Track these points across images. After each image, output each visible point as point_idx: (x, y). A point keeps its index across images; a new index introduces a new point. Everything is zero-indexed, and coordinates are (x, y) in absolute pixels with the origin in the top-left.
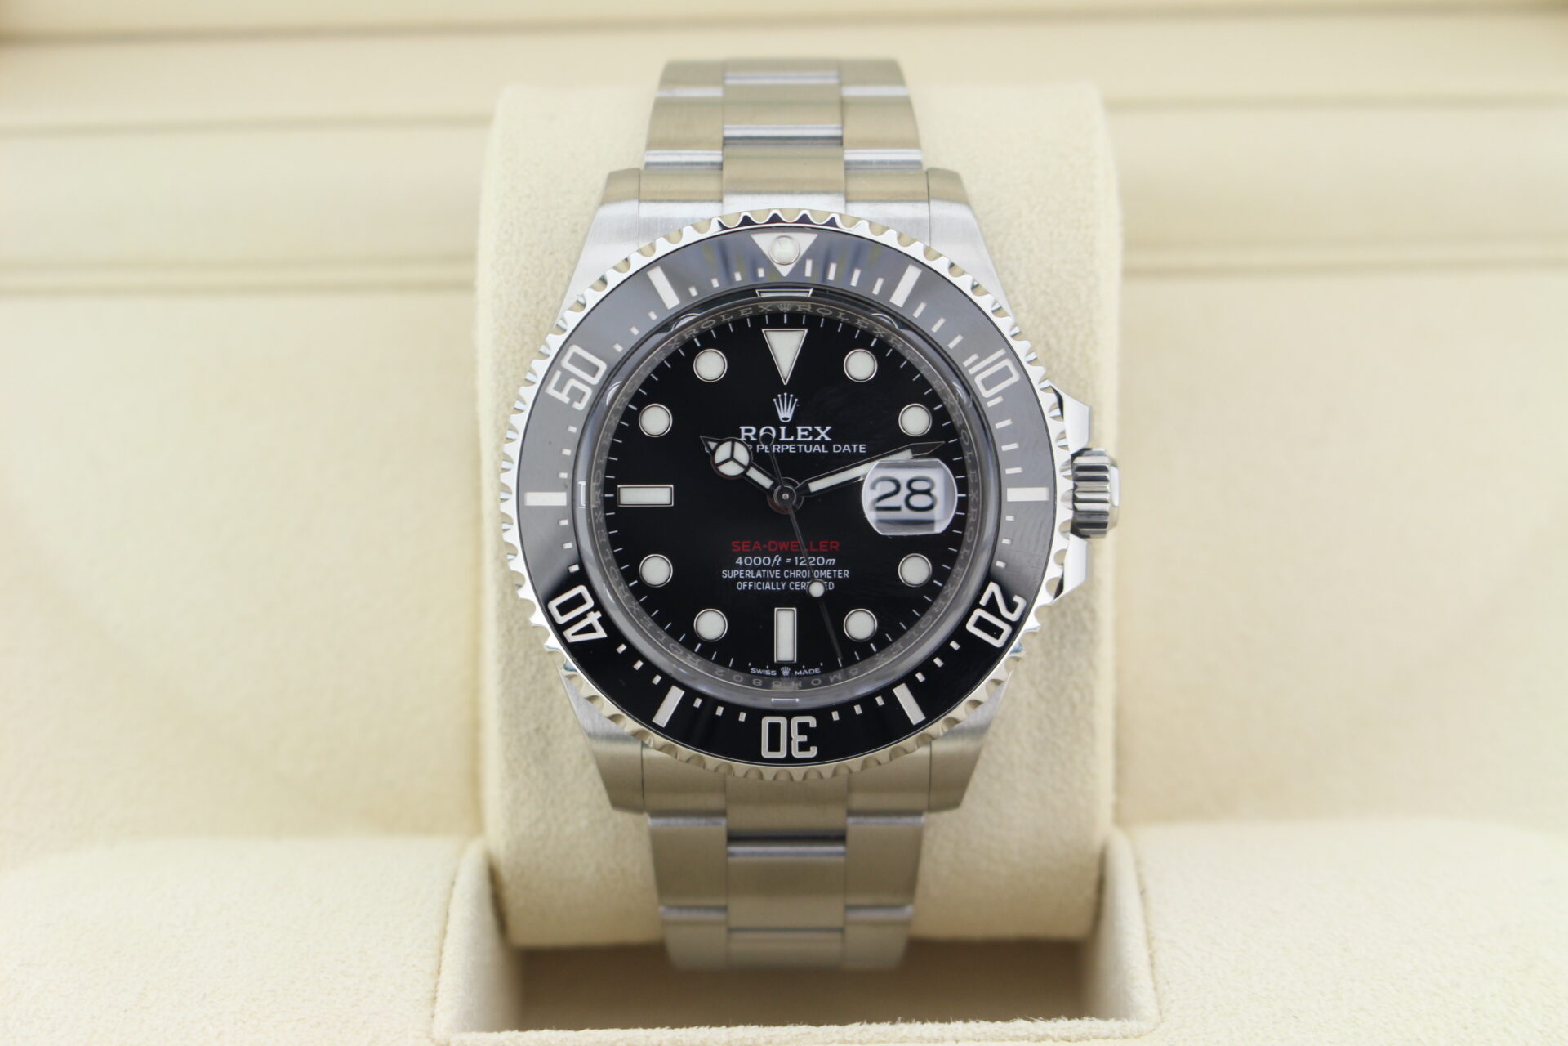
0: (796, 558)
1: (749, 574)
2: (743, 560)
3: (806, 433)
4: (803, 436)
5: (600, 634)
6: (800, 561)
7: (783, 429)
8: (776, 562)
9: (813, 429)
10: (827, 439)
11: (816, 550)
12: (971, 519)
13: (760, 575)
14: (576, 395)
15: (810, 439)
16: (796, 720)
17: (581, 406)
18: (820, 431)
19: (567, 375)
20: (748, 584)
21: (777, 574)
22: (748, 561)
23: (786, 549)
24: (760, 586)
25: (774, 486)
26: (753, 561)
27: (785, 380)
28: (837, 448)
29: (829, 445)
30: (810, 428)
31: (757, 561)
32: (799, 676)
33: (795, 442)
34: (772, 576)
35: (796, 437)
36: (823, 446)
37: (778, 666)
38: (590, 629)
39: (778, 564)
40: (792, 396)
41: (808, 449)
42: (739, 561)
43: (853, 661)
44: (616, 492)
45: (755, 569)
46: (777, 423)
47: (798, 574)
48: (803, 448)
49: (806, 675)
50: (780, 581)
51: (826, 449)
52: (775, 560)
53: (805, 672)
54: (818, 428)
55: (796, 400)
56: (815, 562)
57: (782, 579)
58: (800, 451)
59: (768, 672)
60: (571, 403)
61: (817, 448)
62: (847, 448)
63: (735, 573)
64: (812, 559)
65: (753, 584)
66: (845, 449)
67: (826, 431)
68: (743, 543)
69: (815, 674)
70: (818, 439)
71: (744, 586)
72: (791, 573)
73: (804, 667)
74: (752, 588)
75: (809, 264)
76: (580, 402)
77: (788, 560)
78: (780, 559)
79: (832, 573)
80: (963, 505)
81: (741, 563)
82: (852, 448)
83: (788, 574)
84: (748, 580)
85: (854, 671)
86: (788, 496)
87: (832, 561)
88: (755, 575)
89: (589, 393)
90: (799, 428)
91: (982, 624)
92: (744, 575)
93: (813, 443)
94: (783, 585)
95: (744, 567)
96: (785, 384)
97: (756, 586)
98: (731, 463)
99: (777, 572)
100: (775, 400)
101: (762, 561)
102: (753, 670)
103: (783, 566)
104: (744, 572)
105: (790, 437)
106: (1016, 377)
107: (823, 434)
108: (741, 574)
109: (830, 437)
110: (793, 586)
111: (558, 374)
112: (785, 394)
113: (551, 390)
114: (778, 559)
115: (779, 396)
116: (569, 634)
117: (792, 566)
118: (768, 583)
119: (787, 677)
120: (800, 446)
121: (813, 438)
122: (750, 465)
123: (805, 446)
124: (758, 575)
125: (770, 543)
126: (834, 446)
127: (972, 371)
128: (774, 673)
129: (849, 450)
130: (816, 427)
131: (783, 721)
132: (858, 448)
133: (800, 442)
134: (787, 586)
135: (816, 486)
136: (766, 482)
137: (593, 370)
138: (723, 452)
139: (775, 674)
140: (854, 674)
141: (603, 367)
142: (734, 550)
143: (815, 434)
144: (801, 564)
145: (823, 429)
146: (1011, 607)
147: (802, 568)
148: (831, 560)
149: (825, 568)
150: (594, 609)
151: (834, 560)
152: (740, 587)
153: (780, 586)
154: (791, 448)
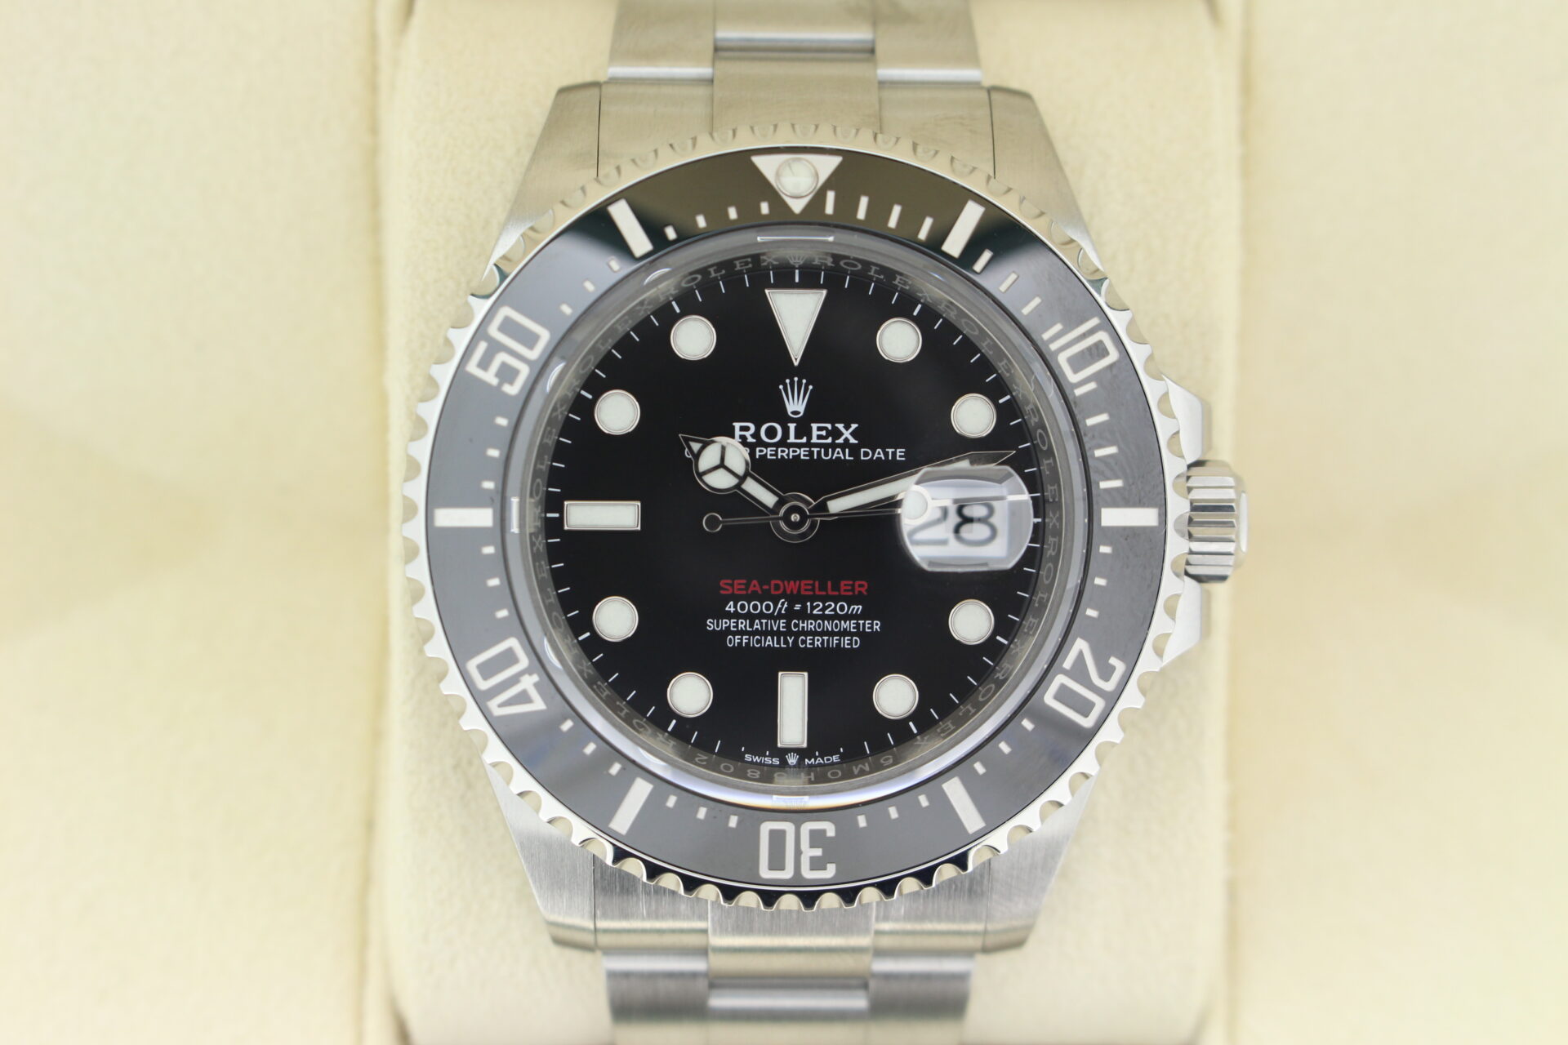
0: (809, 604)
1: (743, 624)
2: (735, 606)
3: (824, 433)
4: (819, 437)
5: (538, 704)
6: (813, 608)
7: (792, 426)
8: (781, 609)
9: (833, 426)
10: (852, 441)
11: (837, 593)
12: (1050, 552)
13: (759, 627)
14: (507, 373)
15: (829, 440)
16: (808, 827)
17: (513, 389)
18: (843, 430)
19: (495, 347)
20: (741, 639)
21: (782, 625)
22: (743, 607)
23: (795, 592)
24: (759, 641)
25: (780, 504)
26: (749, 607)
27: (796, 359)
28: (866, 454)
29: (854, 450)
30: (829, 426)
31: (755, 608)
32: (811, 766)
33: (809, 444)
34: (775, 629)
35: (810, 437)
36: (847, 450)
37: (783, 753)
38: (523, 698)
39: (783, 612)
40: (804, 381)
41: (826, 454)
42: (730, 607)
43: (885, 746)
44: (560, 510)
45: (750, 617)
46: (784, 419)
47: (810, 625)
48: (819, 453)
49: (820, 765)
50: (785, 634)
51: (849, 456)
52: (779, 606)
53: (819, 760)
54: (840, 426)
55: (811, 387)
56: (834, 610)
57: (789, 632)
58: (815, 457)
59: (768, 761)
60: (500, 384)
61: (838, 453)
62: (879, 454)
63: (724, 623)
64: (830, 606)
65: (749, 639)
66: (876, 455)
67: (851, 430)
68: (736, 581)
69: (833, 764)
70: (841, 441)
71: (737, 641)
72: (801, 625)
73: (817, 754)
74: (748, 644)
75: (831, 196)
76: (511, 382)
77: (798, 607)
78: (786, 605)
79: (858, 624)
80: (1038, 533)
81: (732, 610)
82: (886, 454)
83: (796, 625)
84: (742, 633)
85: (886, 760)
86: (798, 516)
87: (858, 608)
88: (751, 626)
89: (524, 371)
90: (814, 426)
91: (1064, 695)
92: (737, 627)
93: (834, 446)
94: (791, 641)
95: (736, 615)
96: (796, 363)
97: (753, 642)
98: (721, 471)
99: (782, 623)
100: (781, 387)
101: (762, 607)
102: (748, 757)
103: (790, 615)
104: (737, 623)
105: (802, 438)
106: (1114, 355)
107: (847, 434)
108: (732, 624)
109: (856, 439)
110: (804, 642)
111: (482, 347)
112: (796, 379)
113: (472, 368)
114: (783, 605)
115: (788, 381)
116: (493, 705)
117: (804, 615)
118: (769, 637)
119: (794, 766)
120: (815, 450)
121: (833, 440)
122: (747, 474)
123: (823, 450)
124: (755, 627)
125: (773, 582)
126: (862, 450)
127: (1053, 347)
128: (776, 761)
129: (882, 456)
130: (837, 425)
131: (788, 827)
132: (894, 454)
133: (816, 445)
134: (795, 642)
135: (837, 505)
136: (768, 499)
137: (530, 340)
138: (708, 458)
139: (778, 763)
140: (887, 763)
141: (545, 337)
142: (722, 592)
143: (836, 434)
144: (815, 612)
145: (847, 427)
146: (1106, 672)
147: (816, 618)
148: (856, 607)
149: (847, 617)
150: (528, 671)
151: (861, 607)
152: (730, 643)
153: (786, 642)
154: (802, 452)
